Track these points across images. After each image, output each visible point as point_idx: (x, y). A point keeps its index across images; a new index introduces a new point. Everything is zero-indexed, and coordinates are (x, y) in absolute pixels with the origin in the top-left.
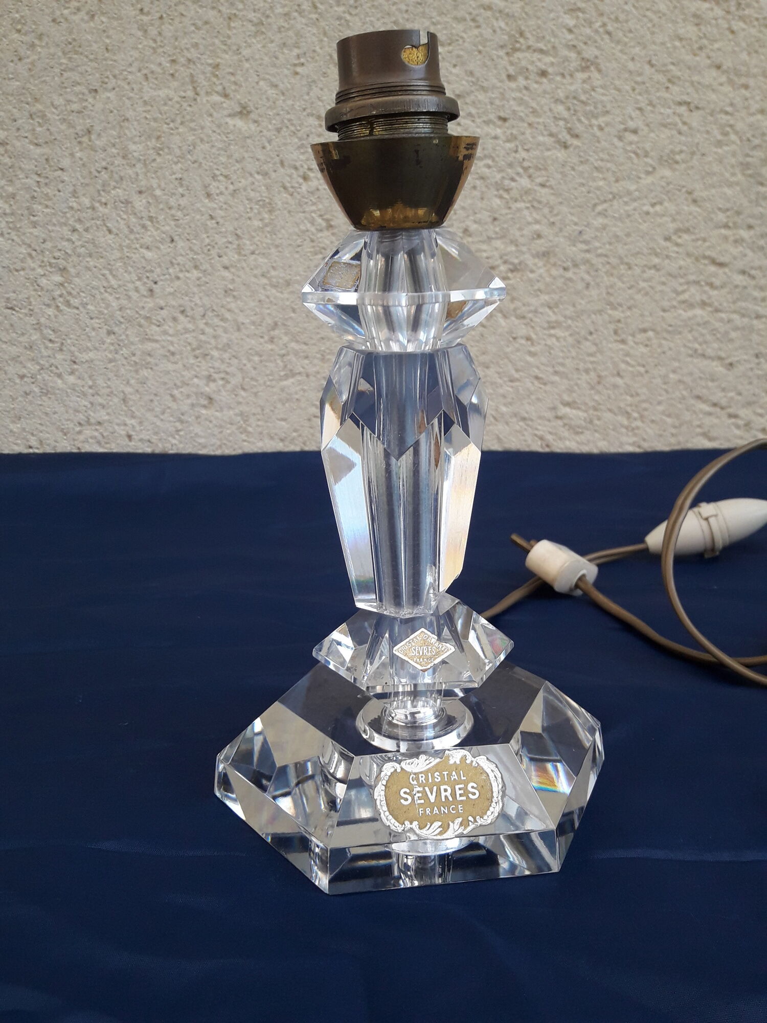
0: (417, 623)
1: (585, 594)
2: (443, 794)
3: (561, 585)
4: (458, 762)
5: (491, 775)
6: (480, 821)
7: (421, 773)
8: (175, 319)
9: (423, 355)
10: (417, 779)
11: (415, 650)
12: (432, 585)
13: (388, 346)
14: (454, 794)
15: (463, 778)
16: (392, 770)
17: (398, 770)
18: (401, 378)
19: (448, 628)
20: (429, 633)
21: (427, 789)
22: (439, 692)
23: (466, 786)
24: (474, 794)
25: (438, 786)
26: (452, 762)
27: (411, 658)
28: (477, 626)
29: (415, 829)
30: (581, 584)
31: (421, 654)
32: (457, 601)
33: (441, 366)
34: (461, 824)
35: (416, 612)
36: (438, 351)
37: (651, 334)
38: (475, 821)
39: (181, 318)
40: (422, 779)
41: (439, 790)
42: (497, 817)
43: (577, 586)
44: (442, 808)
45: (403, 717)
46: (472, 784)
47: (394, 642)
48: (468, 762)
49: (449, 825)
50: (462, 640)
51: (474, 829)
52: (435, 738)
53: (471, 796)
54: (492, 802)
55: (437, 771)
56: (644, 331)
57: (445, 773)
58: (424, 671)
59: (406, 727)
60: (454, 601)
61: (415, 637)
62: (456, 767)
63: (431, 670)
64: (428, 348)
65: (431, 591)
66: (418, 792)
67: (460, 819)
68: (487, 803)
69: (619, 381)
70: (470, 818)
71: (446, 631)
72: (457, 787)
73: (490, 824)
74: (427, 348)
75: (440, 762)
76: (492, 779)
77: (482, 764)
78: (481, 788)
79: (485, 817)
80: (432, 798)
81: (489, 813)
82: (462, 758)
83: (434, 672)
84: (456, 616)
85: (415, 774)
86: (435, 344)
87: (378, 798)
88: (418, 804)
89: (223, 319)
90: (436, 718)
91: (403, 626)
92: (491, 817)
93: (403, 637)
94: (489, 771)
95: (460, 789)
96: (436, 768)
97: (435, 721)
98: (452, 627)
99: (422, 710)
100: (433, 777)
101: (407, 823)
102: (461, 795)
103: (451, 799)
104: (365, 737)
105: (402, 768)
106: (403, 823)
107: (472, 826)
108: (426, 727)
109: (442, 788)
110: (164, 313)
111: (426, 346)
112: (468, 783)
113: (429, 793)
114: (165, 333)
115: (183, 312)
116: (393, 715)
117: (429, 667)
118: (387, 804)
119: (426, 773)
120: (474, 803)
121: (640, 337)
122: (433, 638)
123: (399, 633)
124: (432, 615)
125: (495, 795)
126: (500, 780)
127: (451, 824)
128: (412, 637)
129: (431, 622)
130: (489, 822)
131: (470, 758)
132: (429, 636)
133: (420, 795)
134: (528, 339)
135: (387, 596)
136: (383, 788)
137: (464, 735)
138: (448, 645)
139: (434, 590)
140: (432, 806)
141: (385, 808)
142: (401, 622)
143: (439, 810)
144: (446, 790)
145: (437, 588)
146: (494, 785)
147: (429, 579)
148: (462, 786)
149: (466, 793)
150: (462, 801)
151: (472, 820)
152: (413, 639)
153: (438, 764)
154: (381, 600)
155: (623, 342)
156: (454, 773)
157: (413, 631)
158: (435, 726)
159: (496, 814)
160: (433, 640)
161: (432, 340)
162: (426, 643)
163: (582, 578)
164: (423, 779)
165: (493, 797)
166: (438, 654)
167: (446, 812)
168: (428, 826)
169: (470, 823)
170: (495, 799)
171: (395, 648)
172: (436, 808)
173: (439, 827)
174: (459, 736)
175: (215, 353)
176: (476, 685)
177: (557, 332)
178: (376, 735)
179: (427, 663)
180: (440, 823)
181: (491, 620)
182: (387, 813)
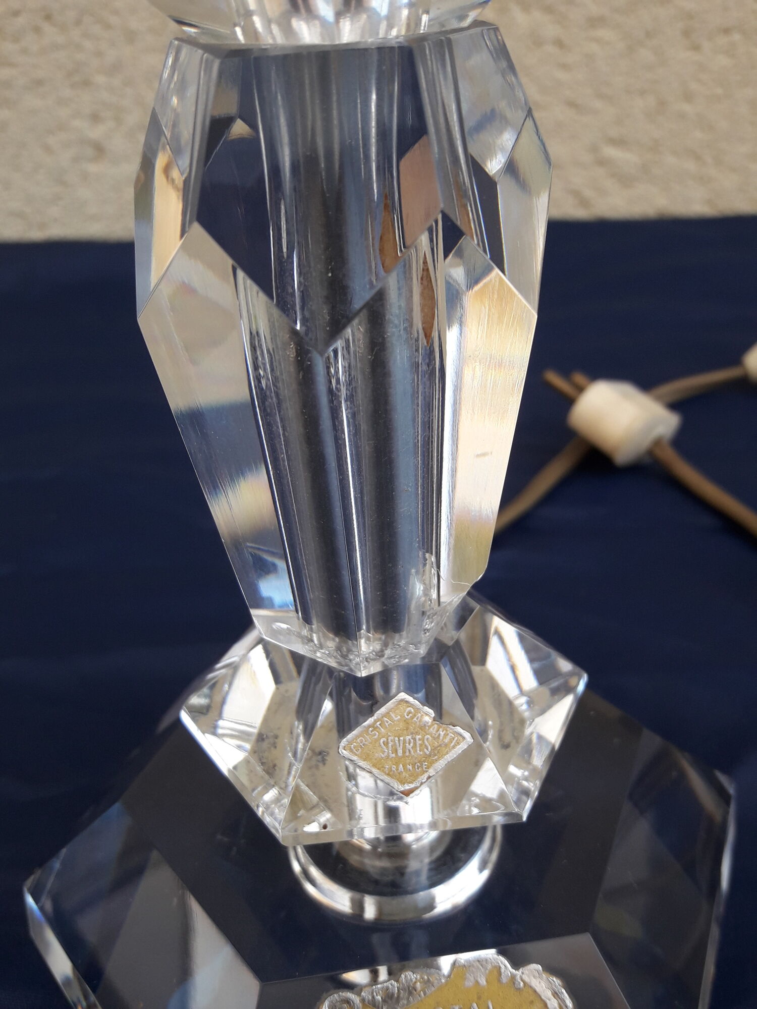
4: (483, 982)
8: (37, 30)
9: (383, 51)
13: (288, 30)
16: (345, 1007)
17: (358, 1006)
18: (327, 120)
20: (416, 703)
26: (469, 982)
27: (379, 764)
31: (400, 753)
33: (432, 84)
36: (423, 38)
37: (737, 37)
39: (47, 28)
48: (505, 979)
56: (727, 31)
58: (407, 793)
62: (479, 994)
64: (396, 34)
69: (687, 108)
74: (394, 32)
75: (445, 985)
77: (532, 982)
82: (490, 973)
86: (414, 21)
89: (108, 26)
110: (21, 20)
111: (390, 27)
114: (25, 51)
115: (48, 17)
117: (416, 783)
121: (722, 40)
122: (427, 715)
128: (378, 714)
131: (507, 971)
134: (559, 43)
138: (458, 729)
152: (381, 719)
155: (696, 48)
160: (426, 718)
161: (405, 12)
162: (410, 727)
166: (436, 752)
171: (343, 743)
175: (100, 79)
177: (601, 33)
179: (413, 776)
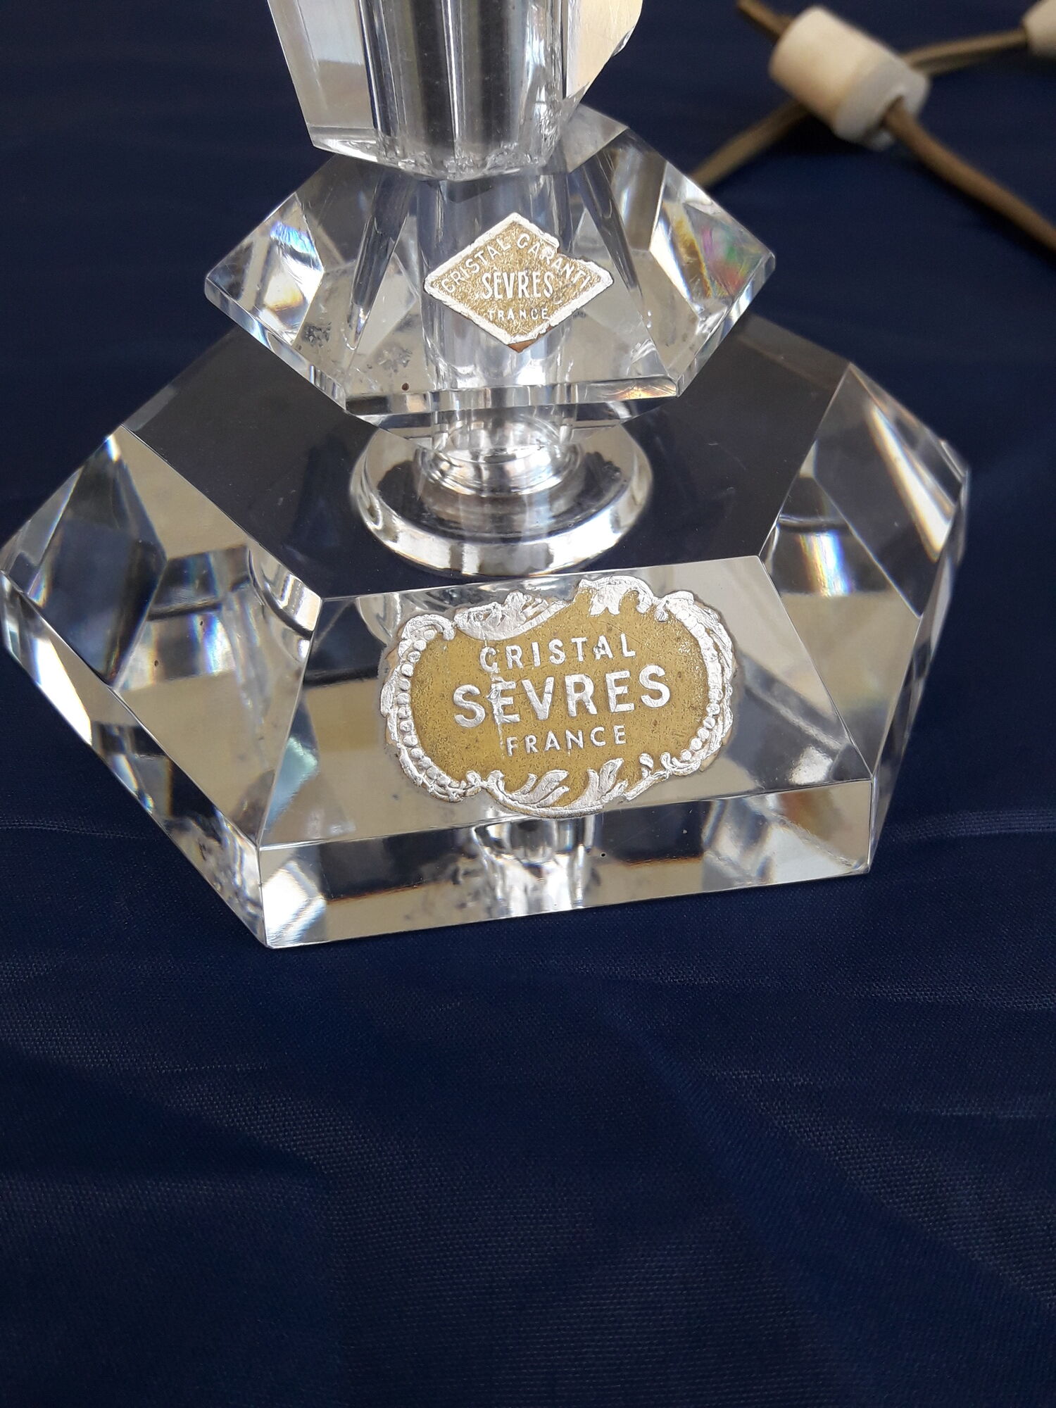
0: (502, 196)
1: (901, 143)
2: (573, 698)
3: (848, 123)
4: (615, 610)
5: (705, 643)
6: (671, 765)
7: (512, 641)
10: (501, 658)
11: (490, 281)
12: (541, 75)
14: (601, 696)
15: (627, 654)
16: (432, 634)
17: (449, 633)
19: (594, 213)
20: (534, 228)
21: (527, 684)
22: (568, 409)
23: (636, 674)
24: (657, 695)
25: (558, 677)
26: (597, 609)
27: (480, 308)
28: (675, 211)
29: (497, 792)
30: (894, 121)
31: (510, 294)
32: (621, 128)
34: (620, 776)
35: (500, 161)
38: (658, 765)
40: (515, 656)
41: (560, 688)
42: (718, 755)
43: (883, 124)
44: (570, 736)
45: (469, 472)
46: (652, 669)
47: (432, 257)
48: (643, 608)
49: (587, 777)
50: (631, 250)
51: (654, 785)
52: (551, 533)
53: (646, 699)
54: (705, 714)
55: (555, 636)
57: (579, 641)
58: (519, 348)
59: (479, 500)
60: (613, 129)
61: (493, 242)
62: (609, 624)
63: (542, 343)
65: (542, 95)
66: (504, 693)
67: (619, 762)
68: (692, 717)
70: (646, 760)
71: (586, 225)
72: (611, 678)
73: (699, 771)
75: (565, 611)
76: (708, 653)
77: (681, 615)
78: (675, 678)
79: (686, 755)
80: (543, 708)
81: (696, 743)
82: (625, 599)
83: (551, 347)
84: (616, 181)
85: (495, 644)
87: (393, 712)
88: (504, 724)
90: (557, 472)
91: (459, 207)
92: (703, 754)
93: (460, 243)
94: (698, 632)
95: (618, 683)
96: (555, 628)
97: (556, 481)
98: (606, 209)
99: (520, 452)
100: (544, 651)
101: (473, 776)
102: (620, 699)
103: (592, 709)
104: (371, 525)
105: (457, 628)
106: (461, 778)
107: (648, 780)
108: (532, 501)
109: (571, 680)
112: (641, 666)
113: (533, 696)
116: (444, 466)
117: (532, 335)
118: (419, 728)
119: (524, 641)
120: (655, 719)
122: (548, 245)
123: (445, 229)
124: (545, 170)
125: (714, 694)
126: (729, 656)
127: (593, 775)
128: (481, 241)
129: (543, 197)
130: (695, 766)
131: (647, 598)
132: (534, 238)
133: (509, 701)
135: (406, 109)
136: (407, 685)
137: (629, 520)
138: (591, 266)
139: (550, 91)
140: (541, 728)
141: (413, 739)
142: (451, 196)
143: (562, 739)
144: (579, 687)
145: (559, 87)
146: (713, 668)
147: (533, 51)
148: (625, 674)
149: (634, 692)
150: (623, 714)
151: (651, 764)
152: (484, 248)
153: (558, 616)
154: (387, 129)
156: (603, 640)
157: (489, 222)
158: (553, 495)
159: (716, 747)
160: (547, 249)
162: (524, 260)
163: (896, 105)
164: (517, 658)
165: (707, 700)
166: (560, 295)
167: (581, 743)
168: (531, 784)
169: (645, 773)
170: (713, 708)
171: (431, 277)
172: (551, 735)
173: (561, 784)
174: (616, 523)
176: (671, 392)
178: (399, 523)
179: (528, 326)
180: (563, 775)
181: (713, 190)
182: (418, 752)
